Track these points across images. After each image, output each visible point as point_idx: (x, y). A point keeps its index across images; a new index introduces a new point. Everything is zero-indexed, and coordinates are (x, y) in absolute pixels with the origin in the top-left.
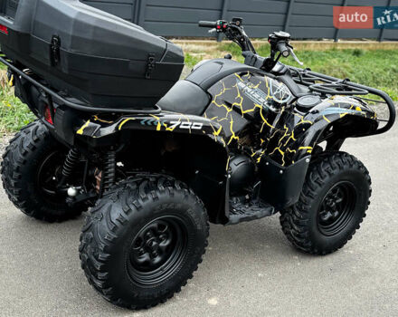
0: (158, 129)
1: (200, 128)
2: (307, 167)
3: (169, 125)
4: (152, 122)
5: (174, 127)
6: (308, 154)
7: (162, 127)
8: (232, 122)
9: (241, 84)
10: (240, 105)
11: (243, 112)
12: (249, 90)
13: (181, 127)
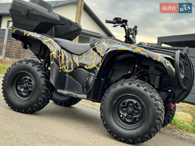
0: (25, 35)
1: (39, 37)
2: (98, 71)
3: (28, 34)
4: (23, 32)
5: (29, 34)
6: (100, 66)
7: (26, 34)
8: (95, 59)
9: (104, 43)
10: (101, 52)
11: (101, 55)
12: (107, 46)
13: (32, 35)
